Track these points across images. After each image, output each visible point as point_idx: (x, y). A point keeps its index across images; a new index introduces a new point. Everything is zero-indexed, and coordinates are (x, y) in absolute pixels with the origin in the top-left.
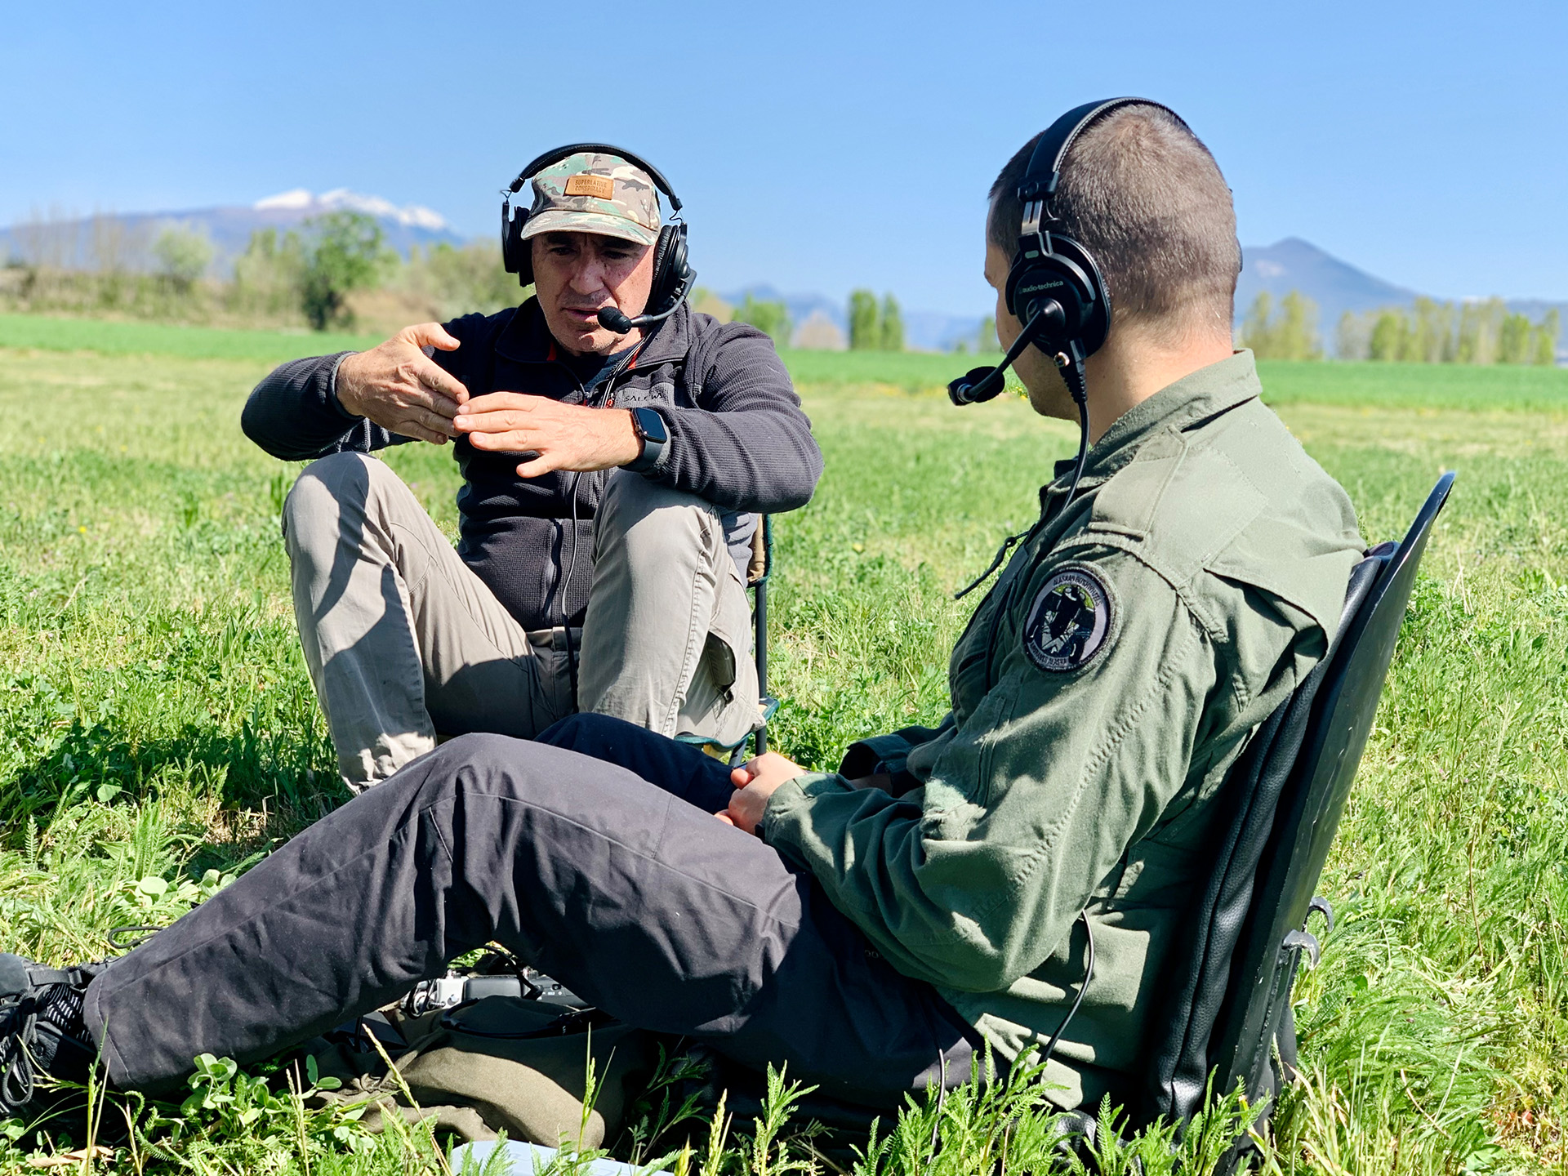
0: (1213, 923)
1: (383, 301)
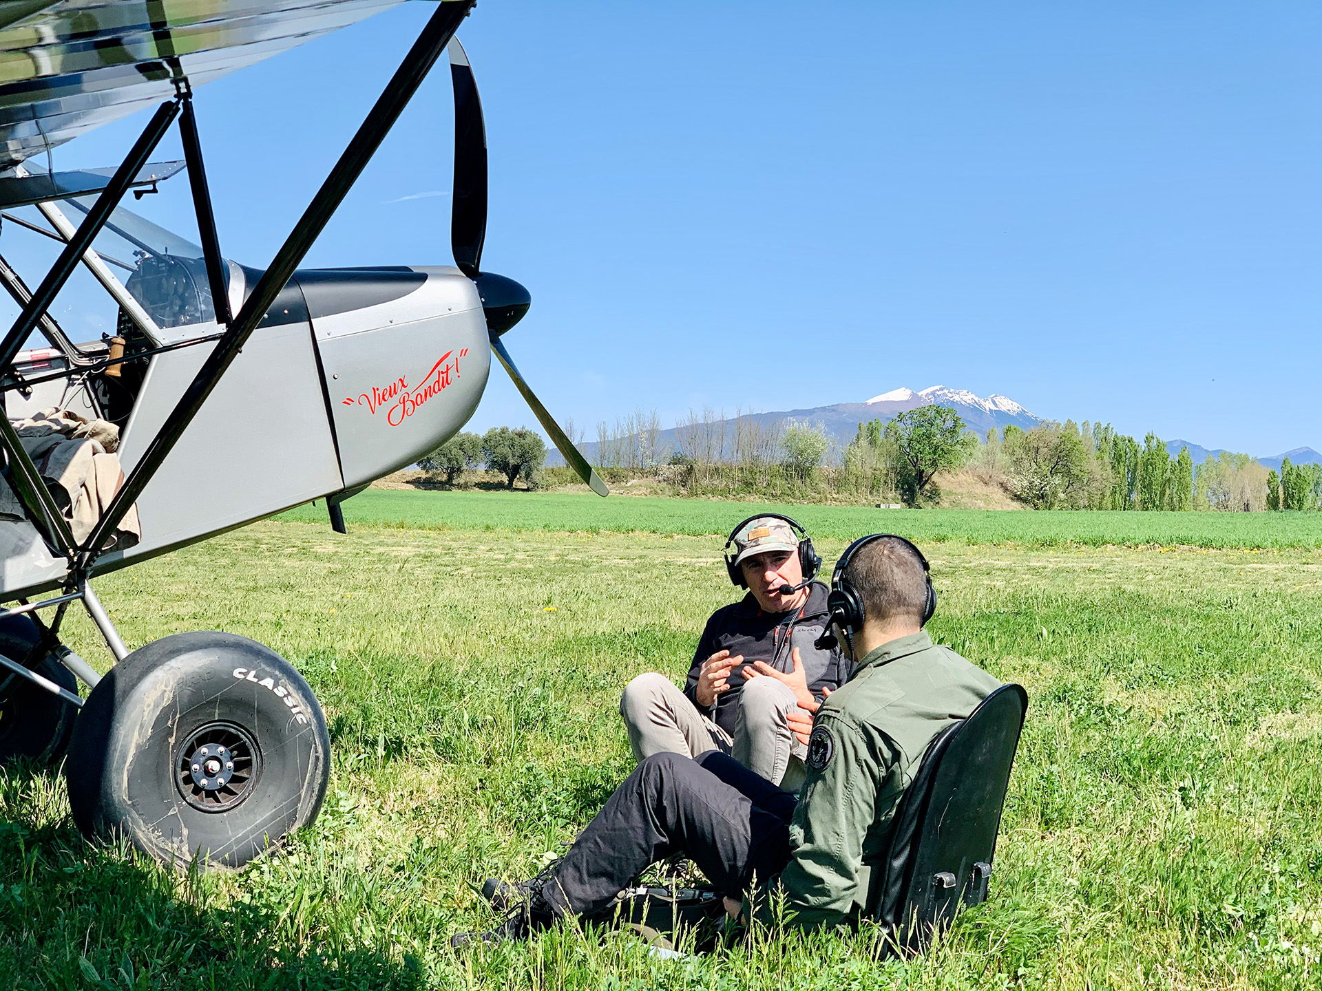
0: (890, 864)
1: (962, 477)
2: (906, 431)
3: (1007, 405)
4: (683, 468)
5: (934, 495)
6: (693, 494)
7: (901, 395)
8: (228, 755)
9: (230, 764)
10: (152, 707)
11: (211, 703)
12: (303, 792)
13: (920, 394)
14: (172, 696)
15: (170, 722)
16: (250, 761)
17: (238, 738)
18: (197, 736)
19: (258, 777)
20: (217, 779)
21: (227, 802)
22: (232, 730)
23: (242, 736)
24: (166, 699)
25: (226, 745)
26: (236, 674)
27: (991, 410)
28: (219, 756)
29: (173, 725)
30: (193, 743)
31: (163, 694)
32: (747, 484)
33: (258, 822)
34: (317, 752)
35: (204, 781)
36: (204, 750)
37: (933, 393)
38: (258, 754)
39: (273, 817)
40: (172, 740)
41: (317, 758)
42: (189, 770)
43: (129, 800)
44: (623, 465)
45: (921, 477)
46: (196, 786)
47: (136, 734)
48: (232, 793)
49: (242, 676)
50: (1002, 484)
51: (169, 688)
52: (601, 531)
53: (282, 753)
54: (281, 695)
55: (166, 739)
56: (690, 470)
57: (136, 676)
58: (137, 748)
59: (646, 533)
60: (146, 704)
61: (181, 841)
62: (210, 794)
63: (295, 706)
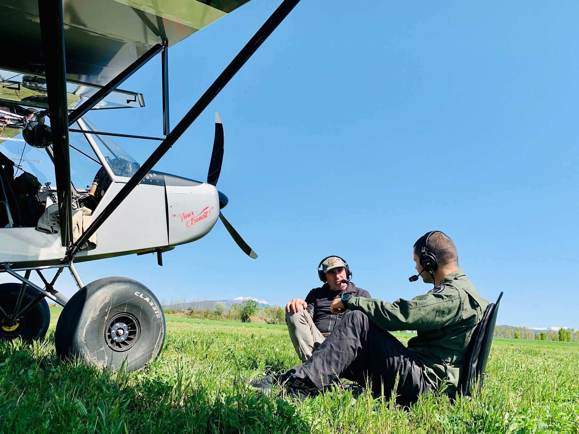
0: (471, 366)
1: (256, 317)
2: (245, 305)
3: (265, 302)
4: (191, 311)
5: (249, 321)
6: (192, 318)
7: (241, 298)
8: (126, 328)
9: (127, 332)
10: (100, 302)
11: (124, 305)
12: (155, 346)
13: (245, 298)
14: (109, 299)
15: (107, 310)
16: (136, 331)
17: (132, 321)
18: (116, 318)
19: (138, 338)
20: (121, 338)
21: (124, 348)
22: (131, 318)
23: (134, 321)
24: (106, 300)
25: (127, 324)
26: (136, 294)
27: (261, 303)
28: (123, 328)
29: (108, 311)
30: (114, 321)
31: (106, 298)
32: (205, 316)
33: (136, 357)
34: (162, 331)
35: (116, 338)
36: (118, 324)
37: (249, 298)
38: (139, 329)
39: (143, 355)
40: (106, 318)
41: (162, 333)
42: (110, 333)
43: (85, 341)
44: (176, 309)
45: (247, 317)
46: (112, 340)
47: (92, 313)
48: (126, 344)
49: (138, 295)
50: (265, 320)
51: (109, 296)
52: (174, 322)
53: (149, 329)
54: (151, 305)
55: (104, 317)
56: (192, 312)
57: (95, 289)
58: (91, 319)
59: (186, 323)
60: (98, 301)
61: (104, 362)
62: (118, 344)
63: (156, 311)
